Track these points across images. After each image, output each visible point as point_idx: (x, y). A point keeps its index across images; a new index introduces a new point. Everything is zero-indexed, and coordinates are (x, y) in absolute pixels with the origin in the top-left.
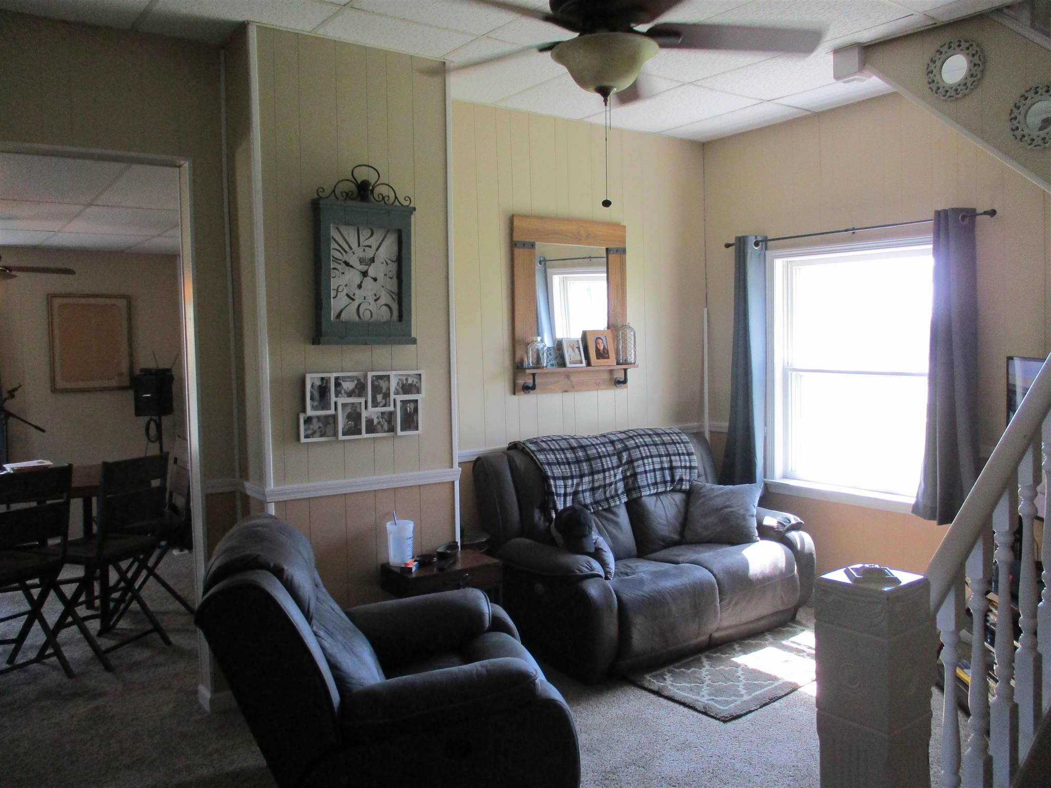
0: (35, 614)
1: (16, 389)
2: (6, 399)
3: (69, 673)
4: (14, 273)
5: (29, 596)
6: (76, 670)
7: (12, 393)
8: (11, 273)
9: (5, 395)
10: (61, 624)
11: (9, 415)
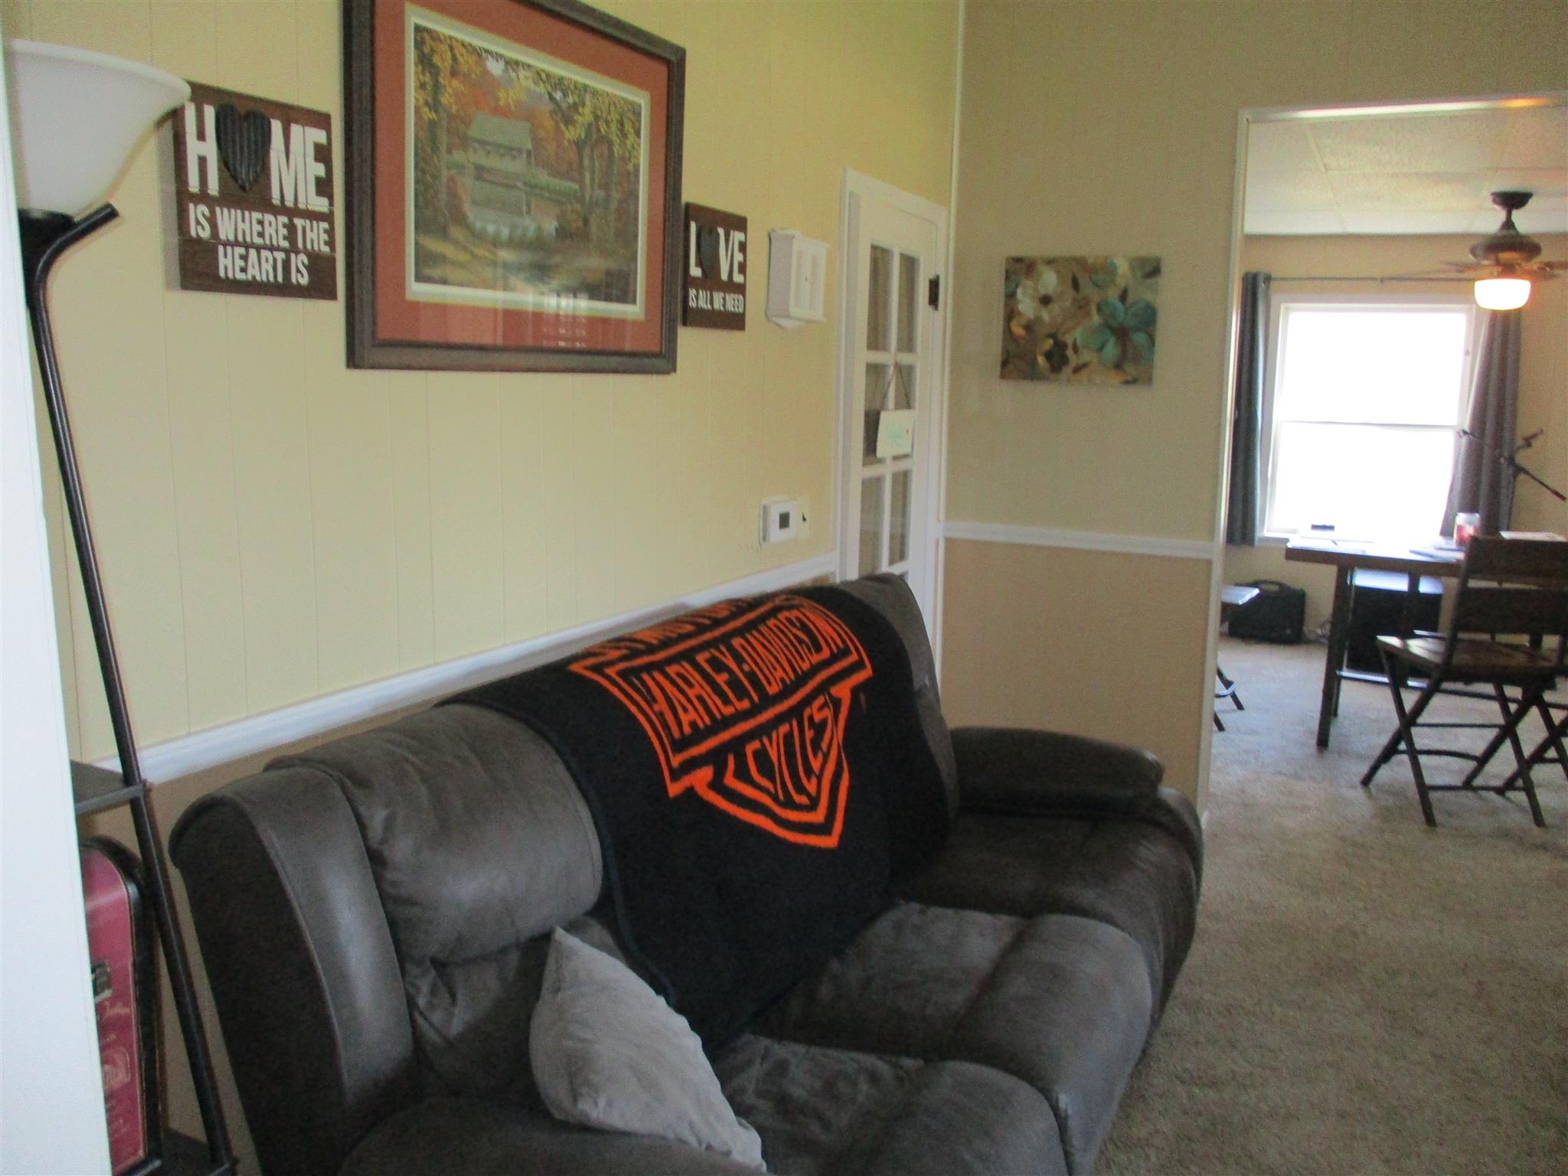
0: (1508, 731)
1: (1534, 436)
2: (1519, 448)
3: (1538, 819)
4: (1557, 272)
5: (1505, 708)
6: (1547, 818)
7: (1528, 442)
8: (1554, 272)
9: (1520, 442)
10: (1538, 757)
11: (1520, 470)
